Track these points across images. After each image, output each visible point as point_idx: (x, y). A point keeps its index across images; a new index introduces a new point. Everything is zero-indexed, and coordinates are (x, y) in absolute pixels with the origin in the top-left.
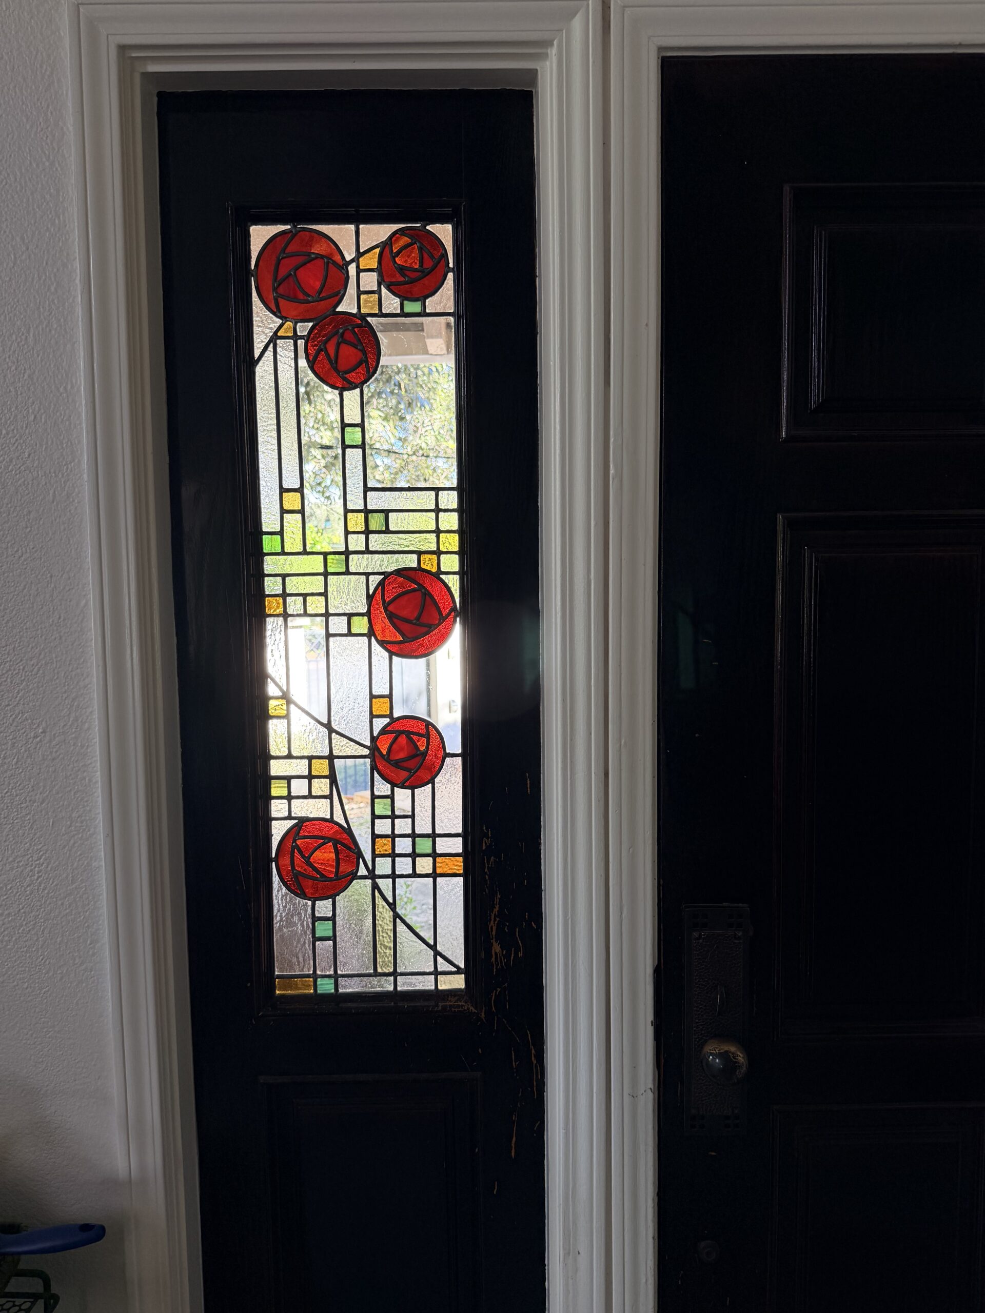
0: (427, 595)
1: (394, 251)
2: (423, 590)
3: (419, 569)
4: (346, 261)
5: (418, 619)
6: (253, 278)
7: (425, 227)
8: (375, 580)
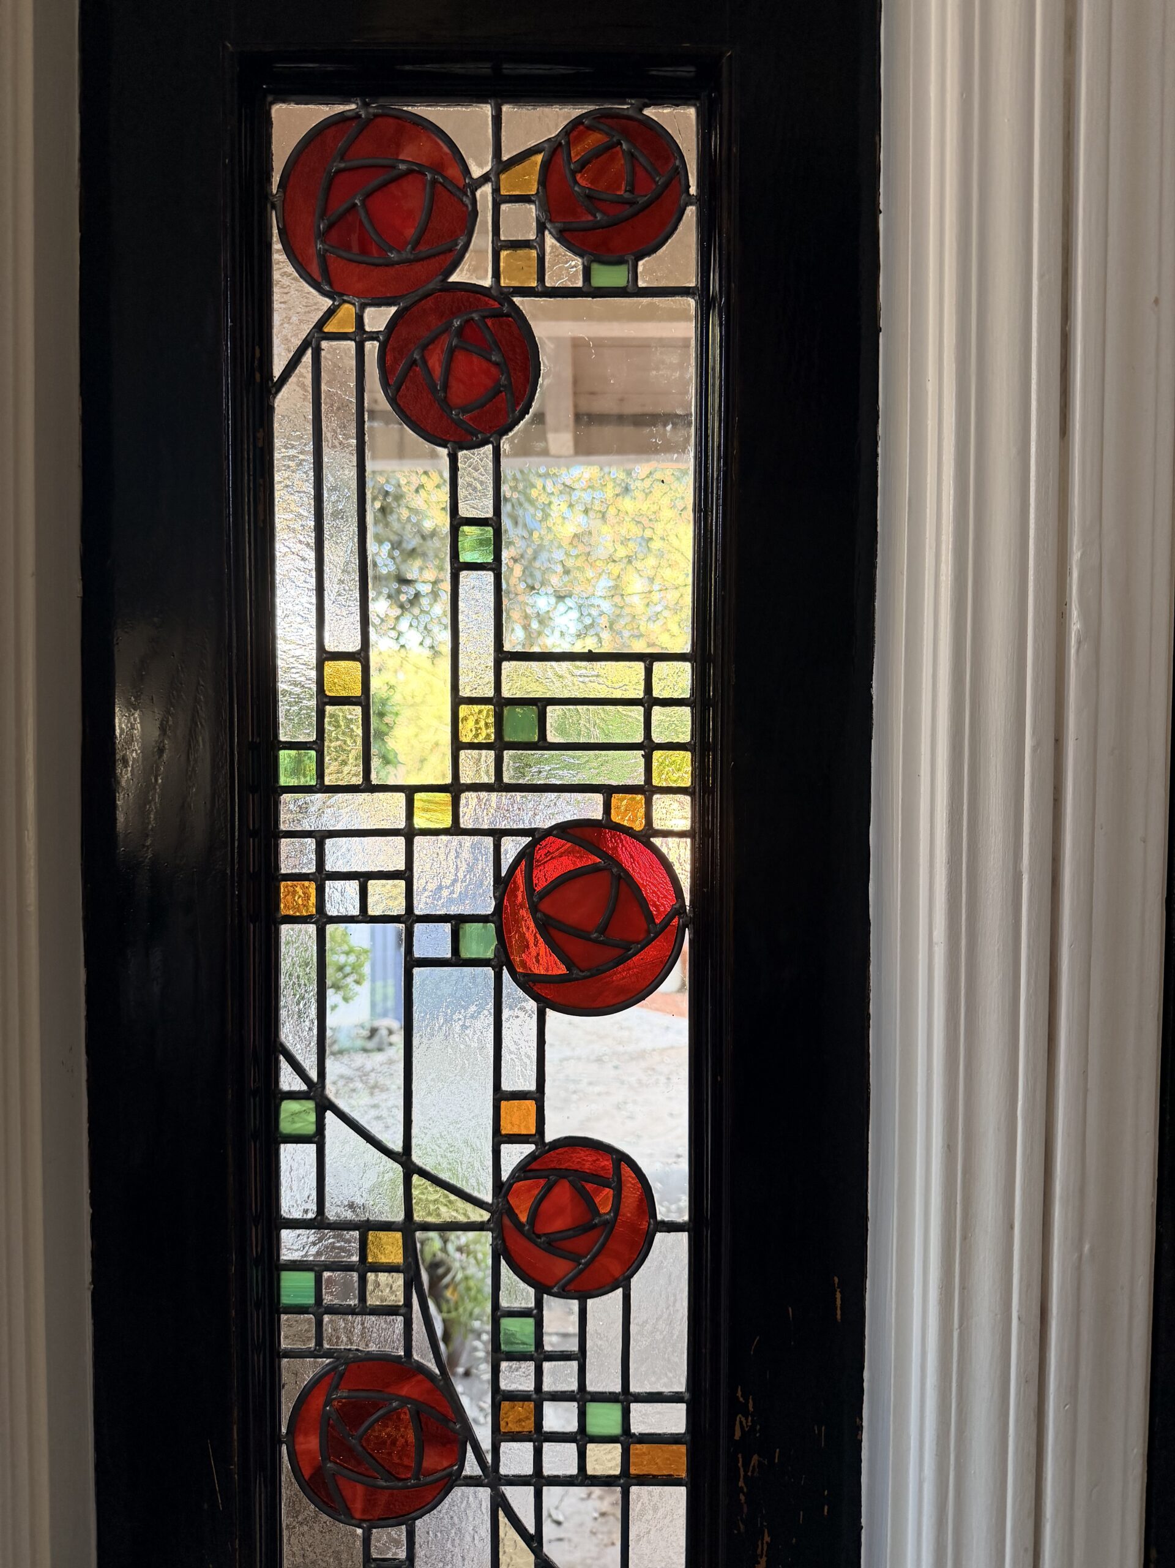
0: (623, 880)
1: (574, 160)
2: (615, 870)
3: (606, 825)
4: (471, 178)
5: (603, 930)
6: (274, 213)
7: (641, 110)
8: (512, 847)
